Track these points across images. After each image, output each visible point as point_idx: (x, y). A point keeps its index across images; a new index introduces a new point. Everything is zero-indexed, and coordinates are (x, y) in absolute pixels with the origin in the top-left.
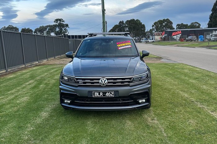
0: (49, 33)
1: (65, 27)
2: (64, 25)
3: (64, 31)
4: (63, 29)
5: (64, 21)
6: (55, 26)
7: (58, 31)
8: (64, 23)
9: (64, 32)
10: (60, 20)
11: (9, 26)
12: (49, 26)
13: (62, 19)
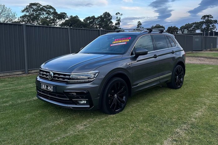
0: (194, 30)
1: (213, 23)
2: (213, 21)
3: (212, 27)
4: (211, 26)
5: (212, 17)
6: (202, 23)
7: (205, 28)
8: (212, 19)
9: (211, 29)
10: (208, 16)
11: (157, 25)
12: (195, 23)
13: (210, 15)
